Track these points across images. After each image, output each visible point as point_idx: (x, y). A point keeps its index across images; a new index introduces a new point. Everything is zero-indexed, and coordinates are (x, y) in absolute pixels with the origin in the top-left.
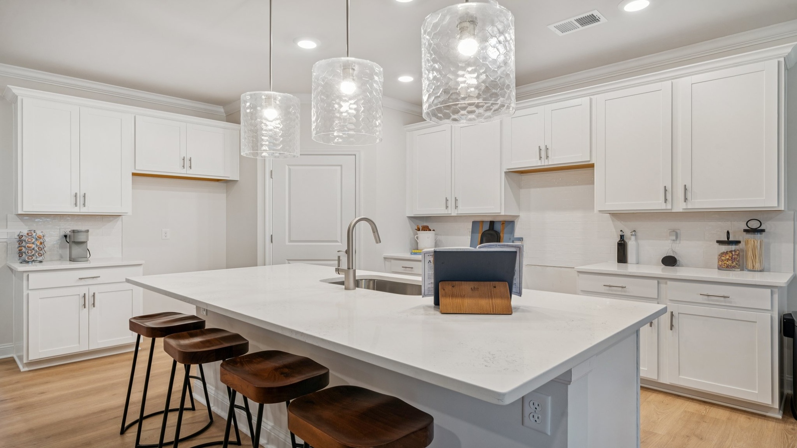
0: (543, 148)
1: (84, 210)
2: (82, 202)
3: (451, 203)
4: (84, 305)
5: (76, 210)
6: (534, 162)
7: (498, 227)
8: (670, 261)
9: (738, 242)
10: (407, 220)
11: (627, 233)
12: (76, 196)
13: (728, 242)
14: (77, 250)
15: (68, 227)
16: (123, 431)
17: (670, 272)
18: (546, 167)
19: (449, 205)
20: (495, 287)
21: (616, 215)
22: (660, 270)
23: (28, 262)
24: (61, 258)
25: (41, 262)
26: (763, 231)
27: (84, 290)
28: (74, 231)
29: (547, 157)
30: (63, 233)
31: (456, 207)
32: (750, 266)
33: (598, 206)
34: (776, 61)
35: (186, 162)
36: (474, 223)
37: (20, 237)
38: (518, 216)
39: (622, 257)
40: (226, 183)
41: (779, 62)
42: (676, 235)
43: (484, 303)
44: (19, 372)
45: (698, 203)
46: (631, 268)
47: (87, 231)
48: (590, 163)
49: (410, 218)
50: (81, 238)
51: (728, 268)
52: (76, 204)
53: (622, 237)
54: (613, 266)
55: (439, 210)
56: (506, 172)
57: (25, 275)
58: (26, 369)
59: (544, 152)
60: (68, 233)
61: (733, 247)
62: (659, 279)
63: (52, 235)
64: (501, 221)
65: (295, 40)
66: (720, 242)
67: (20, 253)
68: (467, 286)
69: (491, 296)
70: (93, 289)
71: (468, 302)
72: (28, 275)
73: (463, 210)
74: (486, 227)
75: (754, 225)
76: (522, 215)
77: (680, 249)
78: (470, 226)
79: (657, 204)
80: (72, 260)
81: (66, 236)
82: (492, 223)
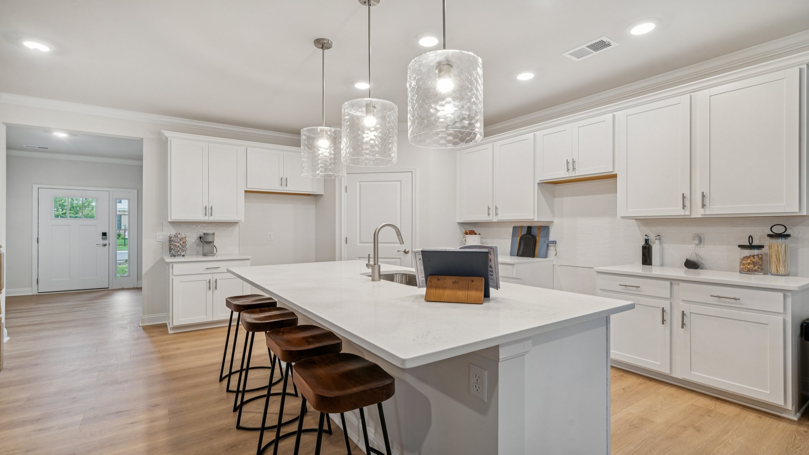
0: (570, 161)
1: (212, 219)
2: (210, 213)
3: (492, 211)
4: (210, 288)
5: (206, 219)
6: (562, 174)
7: (534, 232)
8: (691, 265)
9: (760, 247)
10: (458, 226)
11: (652, 237)
12: (206, 208)
13: (751, 247)
14: (207, 248)
15: (201, 231)
16: (221, 379)
17: (692, 274)
18: (573, 178)
19: (491, 213)
20: (473, 281)
21: (645, 221)
22: (682, 273)
23: (175, 256)
24: (197, 254)
25: (183, 256)
26: (788, 236)
27: (209, 277)
28: (205, 234)
29: (574, 169)
30: (199, 236)
31: (496, 214)
32: (774, 270)
33: (621, 211)
34: (797, 70)
35: (284, 181)
36: (515, 228)
37: (170, 238)
38: (552, 222)
39: (647, 258)
40: (316, 197)
41: (801, 70)
42: (700, 240)
43: (461, 294)
44: (168, 333)
45: (716, 209)
46: (655, 270)
47: (214, 234)
48: (613, 173)
49: (460, 223)
50: (209, 239)
51: (750, 271)
52: (206, 215)
53: (647, 241)
54: (638, 268)
55: (483, 217)
56: (538, 184)
57: (171, 265)
58: (172, 332)
59: (571, 165)
60: (202, 235)
61: (756, 252)
62: (673, 281)
63: (191, 237)
64: (537, 227)
66: (742, 247)
67: (170, 250)
68: (449, 280)
69: (468, 288)
70: (216, 276)
71: (448, 293)
72: (173, 265)
73: (502, 216)
74: (525, 232)
75: (779, 230)
76: (556, 221)
77: (704, 253)
78: (511, 230)
79: (677, 211)
80: (204, 255)
81: (201, 237)
82: (529, 228)
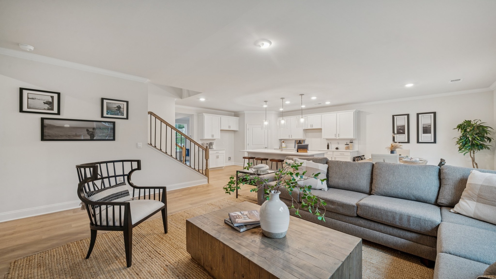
3: (290, 136)
4: (217, 158)
6: (309, 128)
7: (301, 142)
8: (337, 148)
9: (348, 145)
10: (279, 140)
11: (329, 143)
12: (212, 135)
13: (347, 145)
14: (211, 147)
17: (337, 150)
18: (312, 129)
21: (327, 139)
22: (335, 150)
26: (353, 142)
27: (217, 155)
28: (210, 143)
32: (350, 148)
33: (323, 137)
34: (353, 112)
35: (229, 127)
36: (296, 140)
38: (306, 139)
39: (328, 148)
40: (237, 131)
42: (338, 143)
43: (304, 151)
45: (341, 137)
46: (330, 149)
48: (321, 128)
50: (212, 144)
51: (347, 149)
52: (212, 137)
55: (287, 138)
56: (303, 130)
59: (312, 126)
60: (208, 143)
61: (348, 146)
64: (302, 140)
65: (263, 105)
66: (345, 145)
68: (302, 149)
69: (305, 150)
71: (302, 151)
73: (293, 138)
74: (298, 142)
75: (351, 141)
76: (307, 139)
77: (339, 146)
79: (333, 137)
82: (300, 141)
